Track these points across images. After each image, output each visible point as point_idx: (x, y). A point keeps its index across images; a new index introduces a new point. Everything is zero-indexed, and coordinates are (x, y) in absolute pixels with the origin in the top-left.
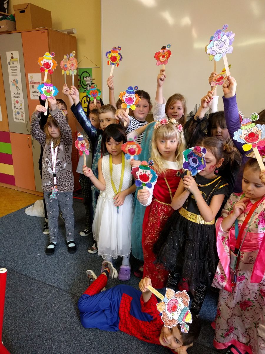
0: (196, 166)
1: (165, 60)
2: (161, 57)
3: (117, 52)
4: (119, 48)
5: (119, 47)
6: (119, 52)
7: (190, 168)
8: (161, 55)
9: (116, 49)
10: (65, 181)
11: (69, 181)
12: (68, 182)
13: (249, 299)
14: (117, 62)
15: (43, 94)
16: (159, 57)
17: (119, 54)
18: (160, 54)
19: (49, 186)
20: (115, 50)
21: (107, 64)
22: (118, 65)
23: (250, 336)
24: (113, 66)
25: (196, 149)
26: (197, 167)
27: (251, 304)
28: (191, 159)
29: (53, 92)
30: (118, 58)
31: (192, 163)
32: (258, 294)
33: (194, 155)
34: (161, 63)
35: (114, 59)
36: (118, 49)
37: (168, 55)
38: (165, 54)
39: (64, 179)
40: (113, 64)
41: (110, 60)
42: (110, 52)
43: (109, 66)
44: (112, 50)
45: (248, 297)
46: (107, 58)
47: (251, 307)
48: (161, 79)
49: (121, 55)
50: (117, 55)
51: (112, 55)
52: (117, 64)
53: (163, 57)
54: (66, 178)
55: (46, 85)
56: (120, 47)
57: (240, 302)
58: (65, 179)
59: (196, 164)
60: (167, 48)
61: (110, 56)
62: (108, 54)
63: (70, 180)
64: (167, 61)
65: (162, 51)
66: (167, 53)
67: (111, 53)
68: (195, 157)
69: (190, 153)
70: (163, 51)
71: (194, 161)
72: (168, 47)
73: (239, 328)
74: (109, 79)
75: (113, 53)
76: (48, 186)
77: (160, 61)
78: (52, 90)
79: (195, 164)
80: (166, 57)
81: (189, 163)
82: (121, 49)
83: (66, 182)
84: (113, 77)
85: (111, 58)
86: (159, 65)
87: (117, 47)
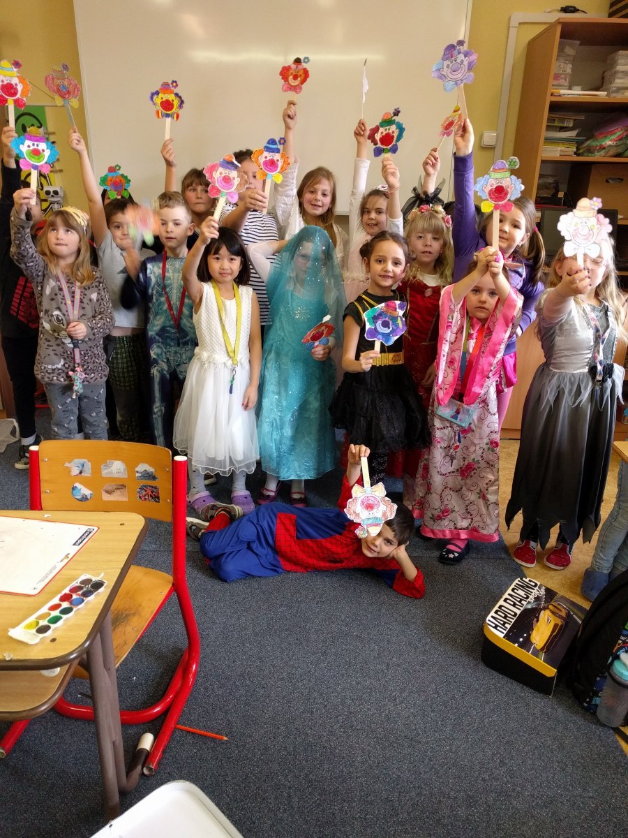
0: (388, 331)
1: (298, 85)
2: (291, 77)
3: (171, 92)
4: (174, 84)
5: (173, 82)
6: (176, 91)
7: (380, 336)
8: (292, 73)
9: (169, 85)
10: (94, 362)
11: (100, 363)
12: (98, 365)
13: (474, 459)
14: (174, 110)
15: (25, 158)
16: (288, 76)
17: (177, 95)
18: (291, 71)
19: (59, 369)
20: (166, 87)
21: (155, 116)
22: (178, 117)
23: (471, 515)
24: (169, 120)
25: (387, 306)
26: (391, 332)
27: (476, 466)
28: (380, 322)
29: (47, 153)
30: (176, 103)
31: (382, 328)
32: (486, 450)
33: (384, 316)
34: (290, 89)
35: (167, 105)
36: (173, 87)
37: (303, 76)
38: (299, 74)
39: (91, 358)
40: (168, 116)
41: (159, 108)
42: (157, 93)
43: (161, 120)
44: (160, 89)
45: (473, 457)
46: (154, 104)
47: (475, 471)
48: (289, 117)
49: (180, 97)
50: (171, 97)
51: (162, 98)
52: (175, 116)
53: (295, 77)
54: (95, 357)
55: (30, 139)
56: (176, 82)
57: (461, 468)
58: (94, 359)
59: (389, 328)
60: (303, 64)
61: (158, 100)
62: (155, 97)
63: (100, 360)
64: (301, 88)
65: (293, 66)
66: (301, 72)
67: (161, 95)
68: (387, 319)
69: (378, 313)
70: (295, 66)
71: (385, 325)
72: (305, 62)
73: (456, 509)
74: (165, 146)
75: (164, 93)
76: (56, 371)
77: (290, 84)
78: (43, 151)
79: (387, 329)
80: (299, 79)
81: (376, 329)
82: (177, 85)
83: (95, 364)
84: (171, 140)
85: (161, 103)
86: (285, 91)
87: (170, 82)
